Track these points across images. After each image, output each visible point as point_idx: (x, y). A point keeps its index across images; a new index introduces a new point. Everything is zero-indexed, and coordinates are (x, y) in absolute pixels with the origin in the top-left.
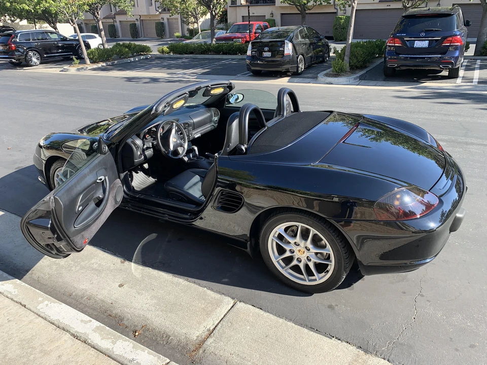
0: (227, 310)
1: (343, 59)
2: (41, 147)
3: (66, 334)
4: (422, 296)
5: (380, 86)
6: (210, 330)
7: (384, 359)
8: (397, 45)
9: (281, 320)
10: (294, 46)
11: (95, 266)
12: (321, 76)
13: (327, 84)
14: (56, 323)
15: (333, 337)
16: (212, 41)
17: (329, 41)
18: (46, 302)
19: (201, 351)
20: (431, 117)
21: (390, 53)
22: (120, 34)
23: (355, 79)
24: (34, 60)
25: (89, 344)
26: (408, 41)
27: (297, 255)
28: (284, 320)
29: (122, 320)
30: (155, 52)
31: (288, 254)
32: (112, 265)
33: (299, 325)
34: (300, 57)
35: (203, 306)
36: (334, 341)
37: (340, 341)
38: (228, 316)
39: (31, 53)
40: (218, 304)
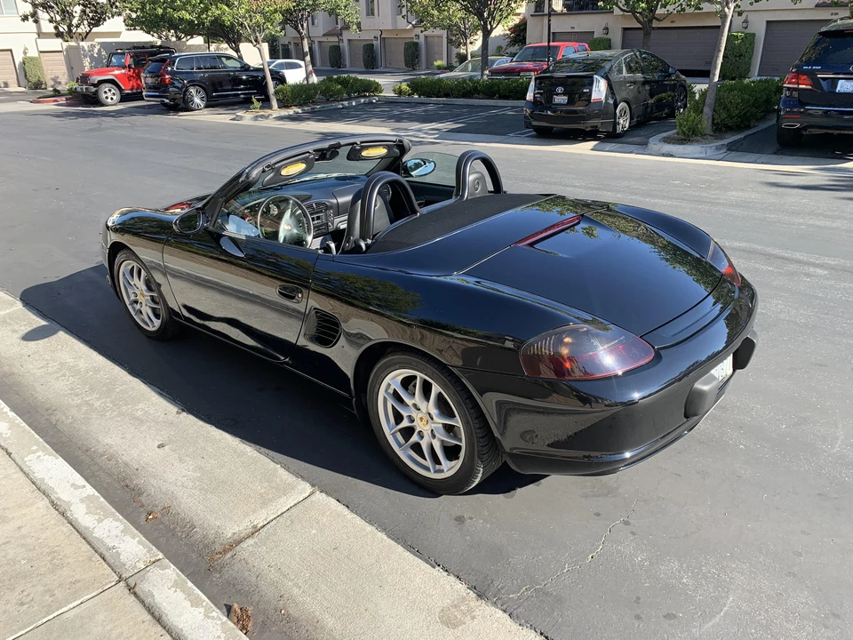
0: (295, 502)
1: (702, 112)
2: (108, 227)
3: (43, 500)
4: (627, 523)
5: (762, 163)
6: (256, 527)
7: (505, 611)
8: (804, 86)
9: (369, 528)
10: (610, 86)
11: (139, 413)
12: (654, 143)
13: (663, 155)
14: (38, 482)
15: (439, 565)
16: (482, 75)
17: (689, 80)
18: (40, 453)
19: (229, 555)
20: (828, 224)
21: (790, 102)
22: (348, 63)
23: (718, 148)
24: (197, 100)
25: (67, 518)
26: (824, 79)
27: (419, 426)
28: (374, 528)
29: (141, 494)
30: (388, 93)
31: (405, 423)
32: (163, 415)
33: (393, 539)
34: (622, 105)
35: (263, 491)
36: (438, 572)
37: (446, 574)
38: (293, 510)
39: (192, 90)
40: (286, 490)
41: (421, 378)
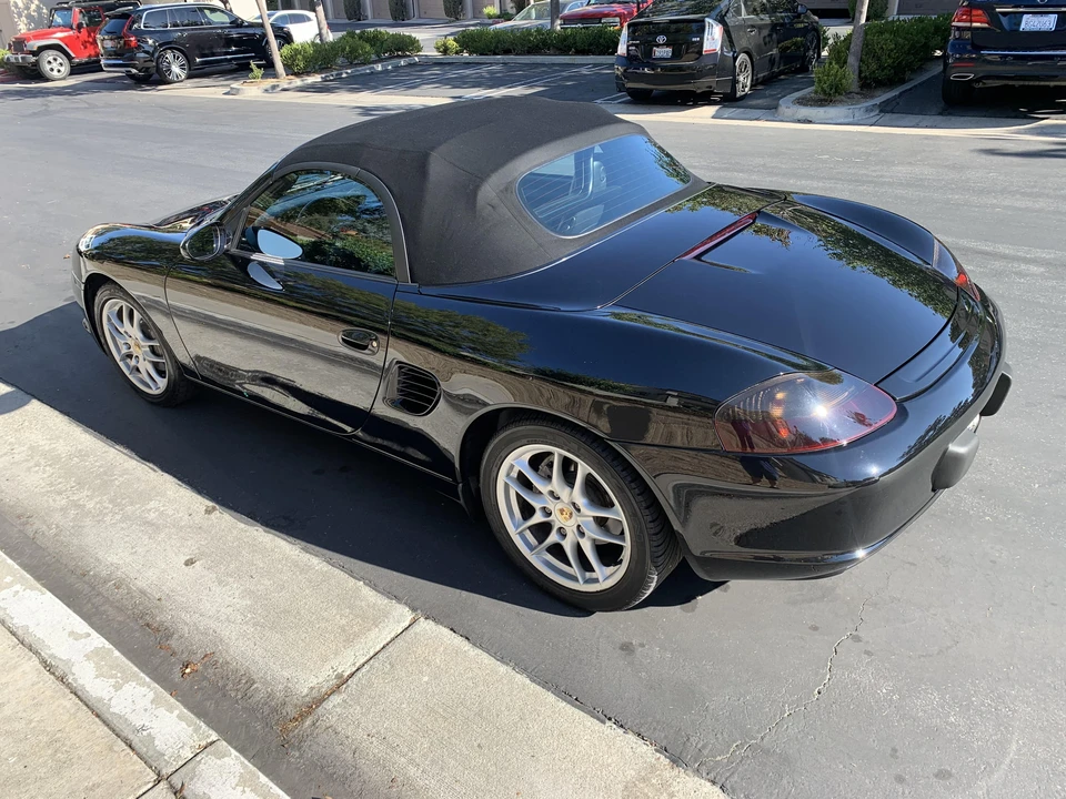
0: (393, 635)
1: (845, 62)
2: (80, 253)
3: (30, 659)
4: (857, 639)
5: (927, 127)
6: (342, 676)
7: (714, 783)
8: (978, 25)
9: (503, 669)
10: (727, 32)
11: (152, 516)
12: (787, 106)
13: (799, 121)
14: (20, 632)
15: (610, 719)
16: (553, 23)
17: (822, 22)
18: (18, 587)
19: (308, 722)
20: (1030, 204)
21: (960, 46)
22: (369, 13)
23: (868, 110)
24: (176, 69)
25: (68, 686)
26: (1004, 14)
27: (558, 520)
28: (510, 669)
29: (169, 636)
30: (430, 52)
31: (538, 518)
32: (187, 516)
33: (539, 684)
34: (742, 57)
35: (343, 622)
36: (609, 729)
37: (621, 731)
38: (390, 649)
39: (169, 55)
40: (377, 620)
41: (560, 455)
